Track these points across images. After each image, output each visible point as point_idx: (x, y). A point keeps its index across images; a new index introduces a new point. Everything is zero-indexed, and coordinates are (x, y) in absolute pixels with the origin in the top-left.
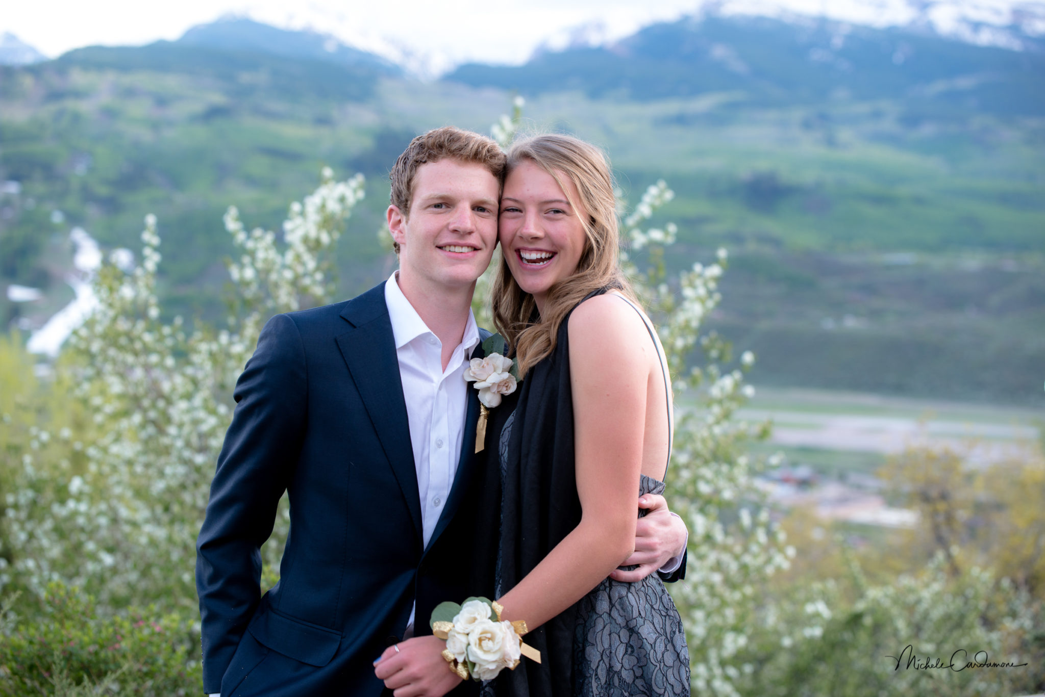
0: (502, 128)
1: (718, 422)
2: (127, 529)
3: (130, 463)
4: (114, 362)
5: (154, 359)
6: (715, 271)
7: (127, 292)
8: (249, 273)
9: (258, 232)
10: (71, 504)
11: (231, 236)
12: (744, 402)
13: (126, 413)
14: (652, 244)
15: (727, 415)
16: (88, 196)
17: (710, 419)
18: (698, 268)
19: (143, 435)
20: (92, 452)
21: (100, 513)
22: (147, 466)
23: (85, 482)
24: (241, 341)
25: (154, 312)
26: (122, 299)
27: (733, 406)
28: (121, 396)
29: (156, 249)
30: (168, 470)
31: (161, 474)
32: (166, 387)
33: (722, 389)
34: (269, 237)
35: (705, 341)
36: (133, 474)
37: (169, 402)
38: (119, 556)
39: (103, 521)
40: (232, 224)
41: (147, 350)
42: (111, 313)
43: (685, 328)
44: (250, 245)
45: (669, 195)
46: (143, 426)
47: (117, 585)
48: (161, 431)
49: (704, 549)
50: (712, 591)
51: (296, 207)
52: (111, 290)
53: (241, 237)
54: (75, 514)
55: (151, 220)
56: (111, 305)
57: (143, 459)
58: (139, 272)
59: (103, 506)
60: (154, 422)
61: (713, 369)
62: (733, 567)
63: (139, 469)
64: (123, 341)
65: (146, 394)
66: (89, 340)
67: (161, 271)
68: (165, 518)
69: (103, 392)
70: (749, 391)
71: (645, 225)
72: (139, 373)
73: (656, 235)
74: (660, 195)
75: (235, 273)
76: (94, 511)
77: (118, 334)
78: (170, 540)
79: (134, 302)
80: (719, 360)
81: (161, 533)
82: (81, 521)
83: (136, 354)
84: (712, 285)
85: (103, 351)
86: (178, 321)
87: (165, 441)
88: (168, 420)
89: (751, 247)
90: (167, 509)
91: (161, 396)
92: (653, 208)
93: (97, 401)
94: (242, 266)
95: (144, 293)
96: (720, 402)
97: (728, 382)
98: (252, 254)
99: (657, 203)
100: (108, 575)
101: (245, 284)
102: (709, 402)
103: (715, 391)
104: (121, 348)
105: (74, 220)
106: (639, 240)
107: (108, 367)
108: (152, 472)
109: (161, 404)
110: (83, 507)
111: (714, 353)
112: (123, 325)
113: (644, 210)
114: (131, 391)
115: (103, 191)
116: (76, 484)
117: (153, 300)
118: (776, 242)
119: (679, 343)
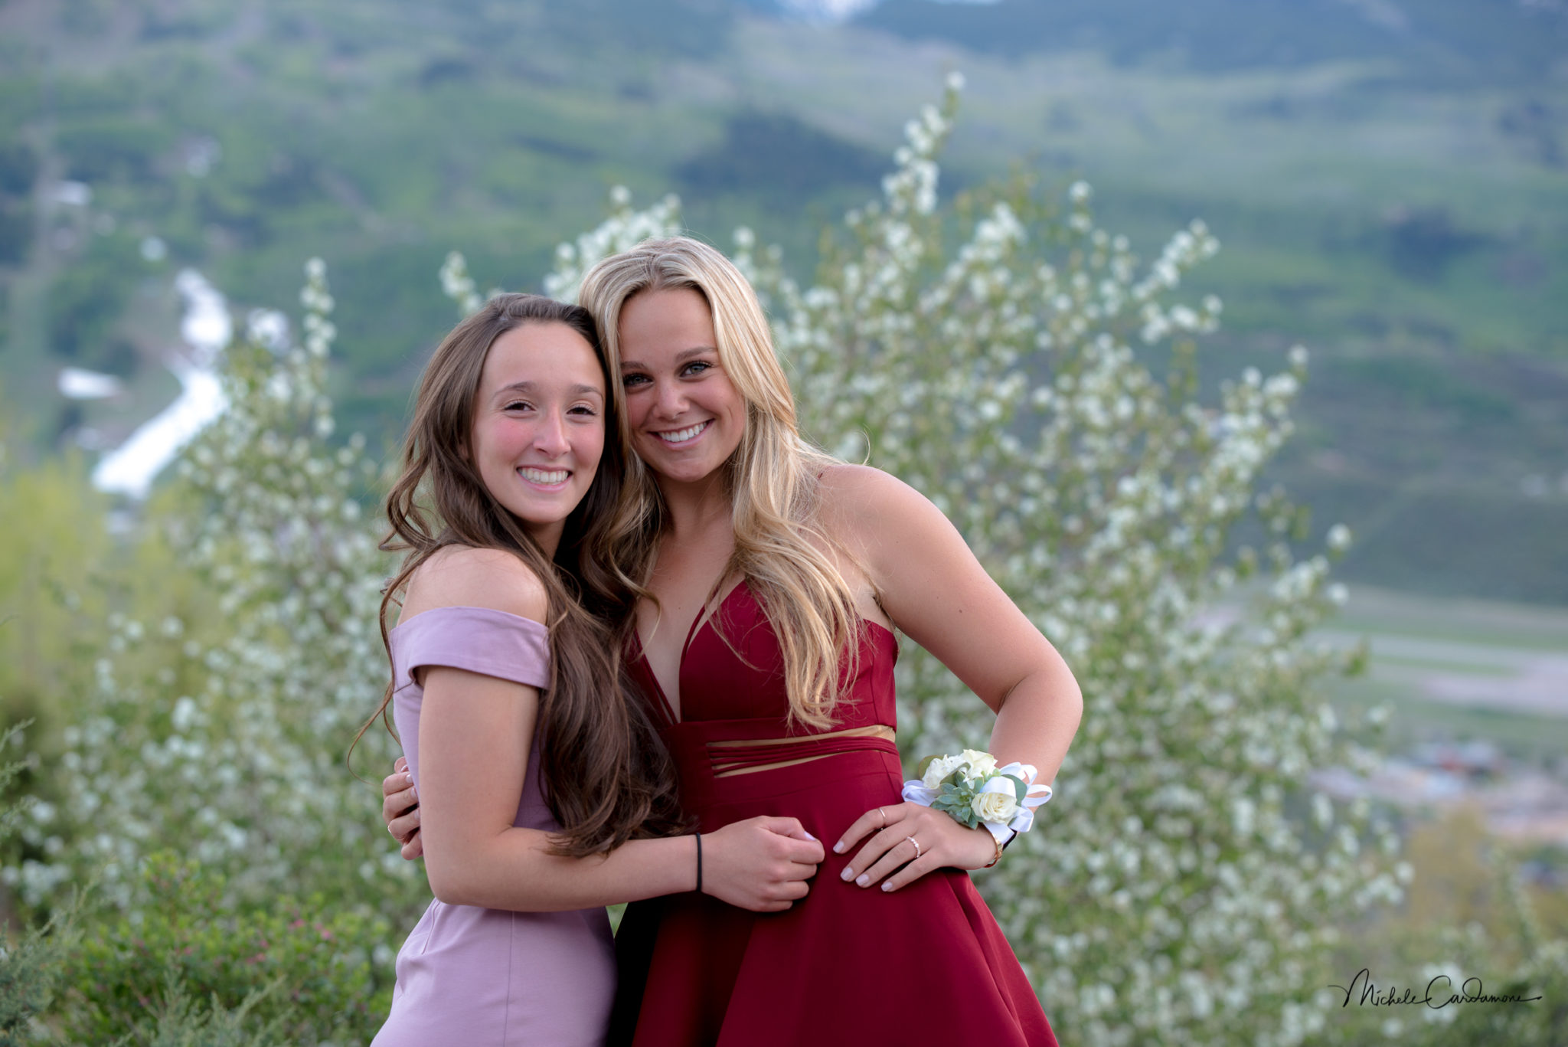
0: (925, 128)
1: (1282, 645)
2: (269, 788)
3: (278, 680)
4: (257, 508)
5: (324, 505)
6: (1284, 385)
7: (279, 388)
10: (175, 745)
12: (1328, 612)
13: (276, 597)
14: (1179, 333)
15: (1298, 631)
16: (210, 213)
17: (1267, 637)
18: (1252, 377)
19: (303, 633)
20: (216, 659)
21: (224, 762)
22: (307, 685)
23: (199, 708)
25: (325, 426)
26: (272, 402)
27: (1310, 616)
28: (269, 566)
29: (329, 317)
30: (344, 693)
31: (331, 699)
32: (344, 553)
33: (1294, 587)
35: (1264, 503)
36: (281, 701)
37: (349, 578)
38: (256, 837)
39: (228, 774)
40: (454, 282)
41: (313, 490)
42: (252, 425)
43: (1228, 479)
45: (1210, 247)
46: (302, 618)
47: (250, 884)
48: (333, 628)
49: (1253, 860)
50: (1261, 929)
51: (566, 252)
52: (253, 386)
53: (470, 304)
54: (182, 761)
55: (316, 268)
56: (251, 412)
57: (300, 673)
58: (298, 357)
59: (229, 749)
60: (322, 612)
61: (1280, 552)
62: (1302, 893)
63: (292, 690)
64: (272, 472)
65: (310, 564)
66: (213, 471)
67: (336, 353)
68: (334, 775)
69: (236, 559)
70: (1338, 593)
71: (1166, 299)
72: (298, 528)
73: (1185, 317)
74: (1195, 247)
76: (213, 758)
77: (264, 462)
78: (343, 811)
79: (291, 408)
80: (1289, 538)
81: (327, 800)
82: (191, 773)
83: (294, 495)
84: (1278, 409)
85: (237, 488)
86: (358, 441)
87: (340, 643)
88: (348, 609)
89: (1398, 343)
90: (338, 760)
91: (334, 566)
92: (1181, 268)
93: (225, 573)
95: (308, 393)
96: (1288, 609)
97: (1304, 575)
99: (1190, 260)
100: (234, 865)
102: (1269, 608)
103: (1282, 590)
104: (269, 486)
105: (185, 255)
106: (1156, 326)
107: (248, 518)
108: (315, 697)
109: (335, 581)
110: (195, 751)
111: (1279, 524)
112: (271, 446)
113: (1167, 272)
114: (285, 558)
115: (237, 207)
116: (184, 711)
117: (324, 405)
118: (1444, 335)
119: (1219, 505)
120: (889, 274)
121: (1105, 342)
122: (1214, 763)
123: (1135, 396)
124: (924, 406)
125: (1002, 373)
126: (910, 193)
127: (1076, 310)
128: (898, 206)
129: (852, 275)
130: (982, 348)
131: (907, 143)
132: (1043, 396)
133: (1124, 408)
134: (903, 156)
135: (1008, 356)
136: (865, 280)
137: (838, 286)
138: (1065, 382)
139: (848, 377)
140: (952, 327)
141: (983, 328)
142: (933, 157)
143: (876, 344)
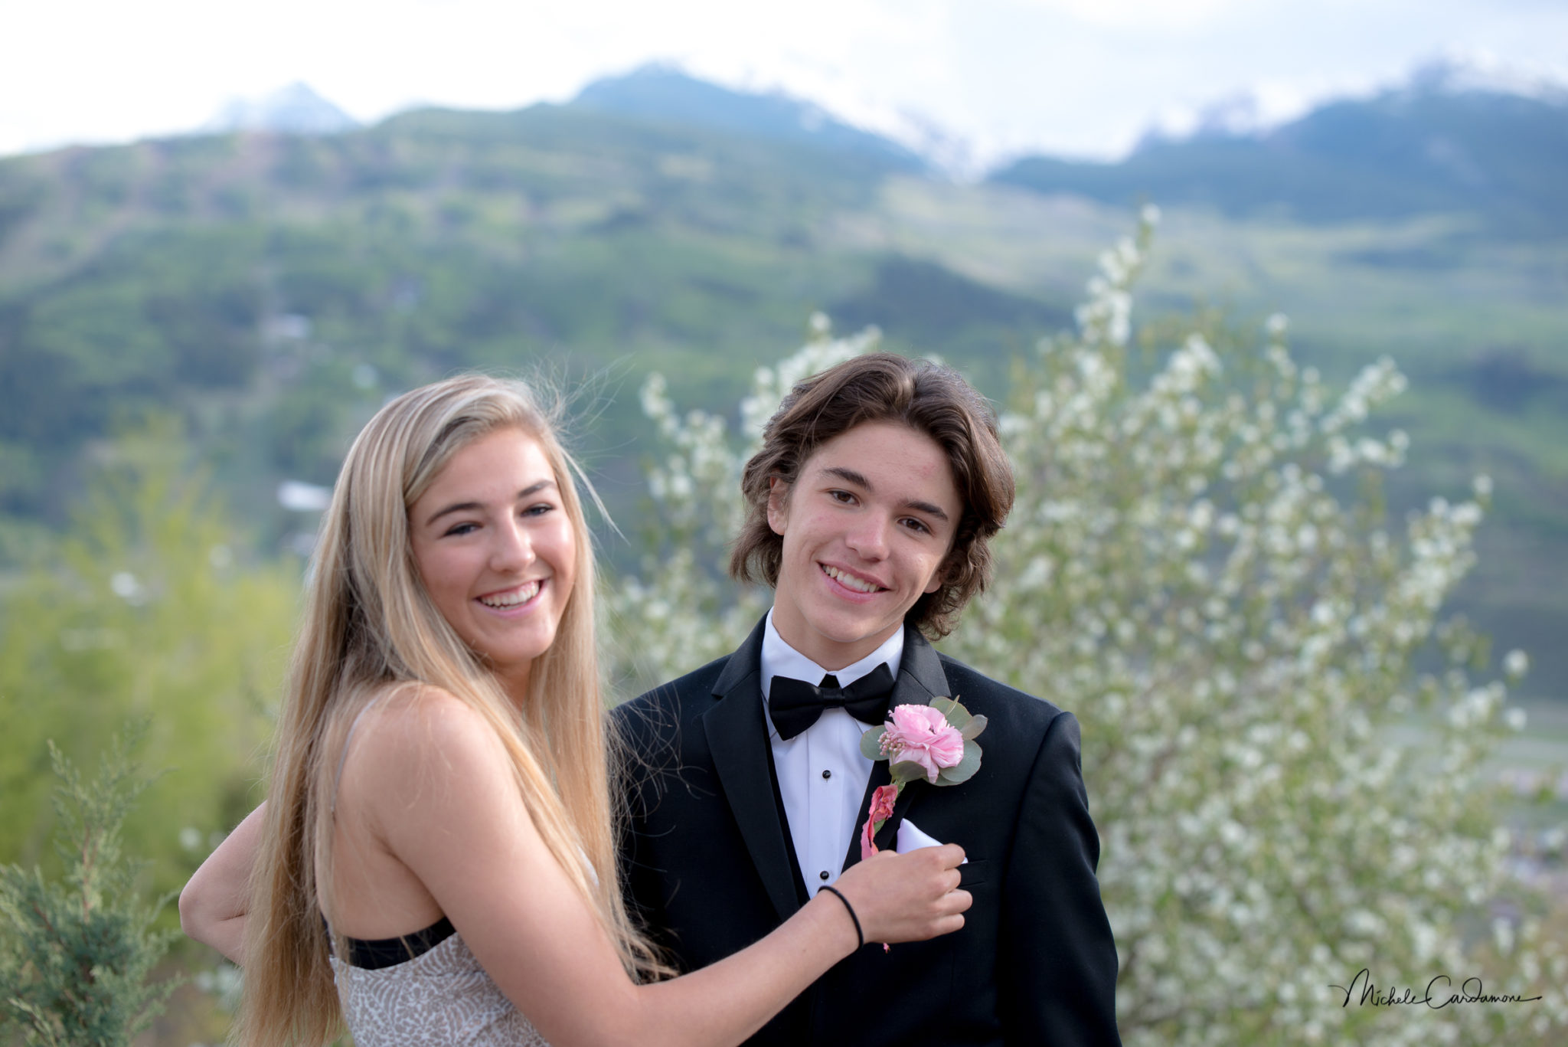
0: (1119, 259)
1: (1463, 769)
6: (1468, 514)
8: (681, 486)
9: (696, 418)
11: (653, 424)
12: (1507, 735)
14: (1363, 465)
15: (1478, 758)
16: (415, 346)
17: (1451, 763)
18: (1439, 507)
24: (664, 597)
27: (1490, 741)
33: (1470, 712)
34: (715, 428)
35: (1445, 633)
40: (654, 404)
43: (1414, 611)
44: (684, 438)
45: (1398, 384)
51: (764, 377)
53: (670, 425)
61: (1456, 679)
70: (1516, 718)
71: (1353, 432)
73: (1372, 450)
74: (1384, 382)
75: (658, 486)
80: (1468, 667)
84: (1464, 538)
92: (1370, 403)
94: (669, 474)
96: (1466, 735)
97: (1481, 701)
98: (687, 453)
99: (1377, 395)
101: (673, 502)
102: (1448, 735)
103: (1458, 716)
106: (1342, 456)
111: (1459, 653)
113: (1354, 406)
115: (440, 338)
119: (1404, 633)
120: (1081, 403)
121: (1291, 473)
122: (1397, 887)
123: (1320, 525)
124: (1115, 533)
125: (1190, 502)
126: (1103, 322)
127: (1265, 440)
128: (1091, 335)
129: (1044, 403)
130: (1174, 478)
131: (1099, 272)
132: (1229, 525)
133: (1307, 537)
134: (1096, 286)
135: (1196, 484)
136: (1057, 409)
137: (1030, 412)
138: (1251, 510)
139: (1036, 505)
140: (1142, 455)
141: (1177, 457)
142: (1126, 287)
143: (1067, 470)
